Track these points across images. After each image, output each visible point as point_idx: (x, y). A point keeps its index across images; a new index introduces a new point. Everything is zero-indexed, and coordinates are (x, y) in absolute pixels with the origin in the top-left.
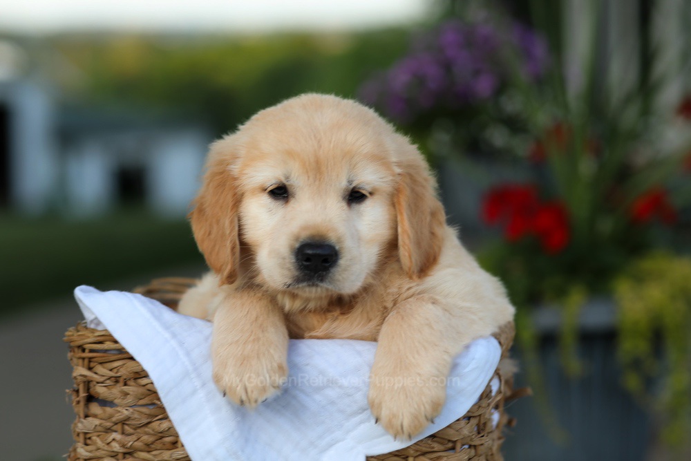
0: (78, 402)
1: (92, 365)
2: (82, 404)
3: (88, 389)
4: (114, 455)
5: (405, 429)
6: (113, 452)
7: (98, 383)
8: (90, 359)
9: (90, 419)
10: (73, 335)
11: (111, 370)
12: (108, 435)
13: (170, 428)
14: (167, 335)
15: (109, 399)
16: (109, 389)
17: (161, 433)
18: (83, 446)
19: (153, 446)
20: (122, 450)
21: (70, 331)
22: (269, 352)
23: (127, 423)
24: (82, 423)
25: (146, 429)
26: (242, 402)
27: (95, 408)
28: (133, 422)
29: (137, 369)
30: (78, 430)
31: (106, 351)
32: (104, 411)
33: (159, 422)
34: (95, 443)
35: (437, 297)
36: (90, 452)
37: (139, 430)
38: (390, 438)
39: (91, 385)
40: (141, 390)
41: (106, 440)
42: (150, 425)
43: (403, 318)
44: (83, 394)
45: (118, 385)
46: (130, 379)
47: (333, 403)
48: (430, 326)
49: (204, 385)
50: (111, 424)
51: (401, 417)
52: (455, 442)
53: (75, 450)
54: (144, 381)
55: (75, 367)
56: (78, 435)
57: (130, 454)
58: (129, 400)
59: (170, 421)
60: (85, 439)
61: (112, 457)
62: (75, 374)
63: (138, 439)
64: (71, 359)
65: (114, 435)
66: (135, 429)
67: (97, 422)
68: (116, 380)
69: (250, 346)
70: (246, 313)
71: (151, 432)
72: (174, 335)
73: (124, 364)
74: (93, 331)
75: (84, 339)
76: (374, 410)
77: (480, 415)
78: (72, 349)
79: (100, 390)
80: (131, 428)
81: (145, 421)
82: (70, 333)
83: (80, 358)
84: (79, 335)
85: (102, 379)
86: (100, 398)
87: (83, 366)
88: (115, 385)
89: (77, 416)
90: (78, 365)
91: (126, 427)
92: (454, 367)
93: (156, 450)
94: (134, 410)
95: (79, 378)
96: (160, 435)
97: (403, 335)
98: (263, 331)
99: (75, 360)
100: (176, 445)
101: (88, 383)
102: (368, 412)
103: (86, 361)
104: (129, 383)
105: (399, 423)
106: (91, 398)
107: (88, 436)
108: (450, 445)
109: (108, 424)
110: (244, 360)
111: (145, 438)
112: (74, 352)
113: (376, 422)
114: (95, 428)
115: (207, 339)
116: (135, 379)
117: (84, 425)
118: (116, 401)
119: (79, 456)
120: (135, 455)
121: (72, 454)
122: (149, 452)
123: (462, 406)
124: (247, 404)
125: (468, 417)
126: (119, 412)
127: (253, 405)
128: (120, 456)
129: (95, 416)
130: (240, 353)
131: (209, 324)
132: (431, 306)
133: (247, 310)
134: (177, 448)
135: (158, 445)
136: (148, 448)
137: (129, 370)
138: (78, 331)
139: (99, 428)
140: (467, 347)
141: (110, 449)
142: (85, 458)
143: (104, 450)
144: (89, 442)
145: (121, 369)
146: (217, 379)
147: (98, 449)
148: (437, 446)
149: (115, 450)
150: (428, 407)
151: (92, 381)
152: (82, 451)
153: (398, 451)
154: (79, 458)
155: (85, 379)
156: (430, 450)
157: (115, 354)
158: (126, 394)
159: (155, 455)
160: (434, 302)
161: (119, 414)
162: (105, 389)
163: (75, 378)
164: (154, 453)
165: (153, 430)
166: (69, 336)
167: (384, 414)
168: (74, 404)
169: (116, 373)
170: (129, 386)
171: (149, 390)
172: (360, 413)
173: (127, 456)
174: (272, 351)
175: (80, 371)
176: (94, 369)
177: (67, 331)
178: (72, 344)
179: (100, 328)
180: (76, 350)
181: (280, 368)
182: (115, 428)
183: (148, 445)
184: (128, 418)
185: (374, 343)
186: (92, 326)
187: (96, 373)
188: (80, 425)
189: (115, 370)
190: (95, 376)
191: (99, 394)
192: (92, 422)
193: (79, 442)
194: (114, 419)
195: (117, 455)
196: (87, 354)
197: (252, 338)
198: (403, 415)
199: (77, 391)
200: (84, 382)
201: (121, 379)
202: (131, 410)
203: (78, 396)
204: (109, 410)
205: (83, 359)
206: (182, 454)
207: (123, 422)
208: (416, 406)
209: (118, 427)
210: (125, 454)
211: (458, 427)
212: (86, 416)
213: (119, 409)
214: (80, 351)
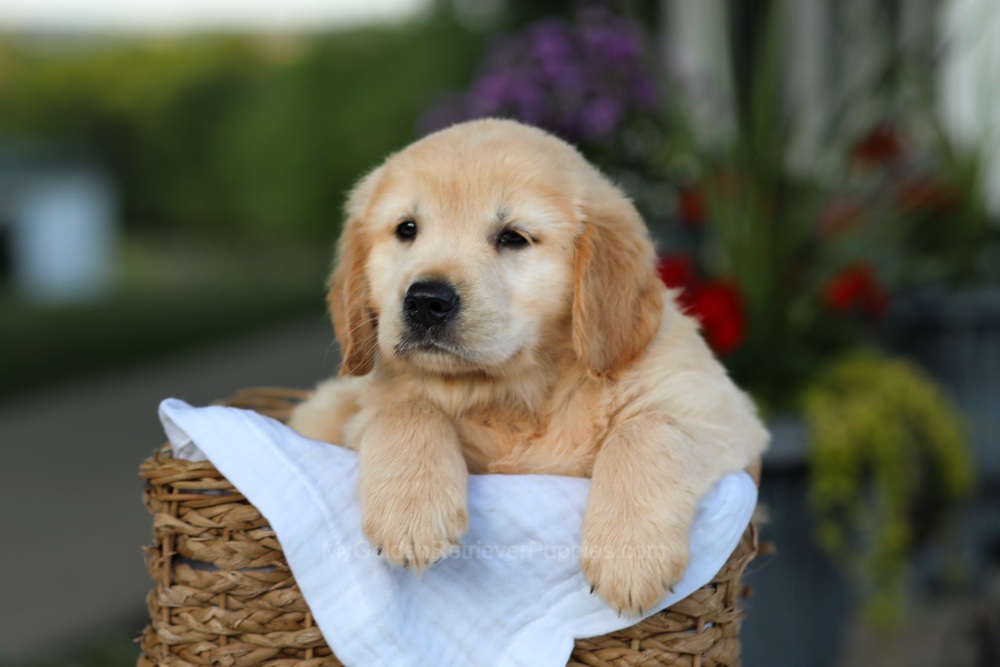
0: (161, 564)
1: (182, 511)
2: (167, 566)
3: (175, 546)
4: (214, 639)
5: (634, 601)
6: (213, 634)
7: (191, 536)
8: (180, 504)
9: (178, 588)
10: (153, 469)
11: (211, 518)
12: (206, 610)
13: (294, 601)
14: (294, 469)
15: (208, 560)
16: (207, 545)
17: (282, 607)
18: (168, 626)
19: (270, 626)
20: (226, 632)
21: (148, 463)
22: (445, 493)
23: (233, 592)
24: (166, 593)
25: (261, 602)
26: (406, 562)
27: (186, 573)
28: (242, 592)
29: (251, 516)
30: (160, 603)
31: (201, 491)
32: (200, 577)
33: (279, 592)
34: (185, 622)
35: (674, 416)
36: (179, 634)
37: (249, 604)
38: (611, 613)
39: (180, 539)
40: (254, 547)
41: (203, 617)
42: (265, 597)
43: (629, 444)
44: (168, 553)
45: (220, 539)
46: (238, 532)
47: (527, 564)
48: (667, 456)
49: (346, 539)
50: (210, 595)
51: (629, 583)
52: (696, 619)
53: (154, 631)
54: (259, 534)
55: (157, 515)
56: (160, 610)
57: (236, 637)
58: (237, 560)
59: (298, 590)
60: (171, 616)
61: (210, 641)
62: (157, 524)
63: (249, 616)
64: (149, 503)
65: (214, 611)
66: (244, 602)
67: (189, 592)
68: (218, 533)
69: (418, 484)
70: (410, 437)
71: (268, 606)
72: (304, 469)
73: (230, 510)
74: (184, 463)
75: (172, 475)
76: (588, 575)
77: (728, 582)
78: (150, 487)
79: (195, 547)
80: (238, 600)
81: (259, 590)
82: (149, 467)
83: (163, 502)
84: (165, 470)
85: (196, 531)
86: (194, 558)
87: (169, 513)
88: (215, 540)
89: (160, 584)
90: (160, 511)
91: (231, 600)
92: (699, 513)
93: (274, 631)
94: (244, 575)
95: (164, 530)
96: (281, 610)
97: (630, 468)
98: (435, 463)
99: (155, 505)
100: (302, 624)
101: (176, 537)
102: (580, 575)
103: (174, 506)
104: (236, 536)
105: (626, 592)
106: (178, 559)
107: (174, 612)
108: (690, 623)
109: (205, 595)
110: (410, 503)
111: (259, 615)
112: (156, 492)
113: (592, 592)
114: (185, 601)
115: (349, 474)
116: (246, 531)
117: (169, 596)
118: (218, 562)
119: (160, 640)
120: (244, 638)
121: (149, 638)
122: (263, 634)
123: (707, 569)
124: (413, 566)
125: (714, 585)
126: (223, 577)
127: (423, 566)
128: (222, 640)
129: (186, 583)
130: (404, 494)
131: (351, 453)
132: (666, 428)
133: (411, 433)
134: (303, 628)
135: (277, 624)
136: (263, 628)
137: (237, 518)
138: (161, 464)
139: (191, 601)
140: (716, 486)
141: (207, 630)
142: (171, 643)
143: (198, 632)
144: (175, 620)
145: (227, 518)
146: (370, 530)
147: (190, 630)
148: (672, 625)
149: (216, 631)
150: (665, 568)
151: (182, 534)
152: (166, 634)
153: (618, 632)
154: (160, 644)
155: (172, 531)
156: (662, 630)
157: (216, 496)
158: (233, 553)
159: (272, 639)
160: (671, 422)
161: (222, 581)
162: (201, 546)
163: (158, 530)
164: (271, 635)
165: (271, 603)
166: (145, 470)
167: (605, 578)
168: (156, 566)
169: (220, 522)
170: (236, 540)
171: (266, 547)
172: (567, 579)
173: (232, 640)
174: (449, 492)
175: (165, 519)
176: (186, 517)
177: (142, 462)
178: (153, 482)
179: (194, 459)
180: (159, 490)
181: (460, 515)
182: (215, 600)
183: (262, 624)
184: (235, 587)
185: (585, 480)
186: (182, 456)
187: (188, 523)
188: (163, 597)
189: (217, 519)
190: (187, 527)
191: (192, 552)
192: (180, 593)
193: (161, 620)
194: (215, 588)
195: (218, 638)
196: (175, 496)
197: (420, 473)
198: (632, 582)
199: (160, 548)
200: (170, 536)
201: (226, 532)
202: (239, 574)
203: (161, 555)
204: (207, 575)
205: (170, 502)
206: (310, 637)
207: (227, 592)
208: (650, 568)
209: (221, 599)
210: (229, 637)
211: (702, 597)
212: (173, 584)
213: (222, 573)
214: (165, 491)
